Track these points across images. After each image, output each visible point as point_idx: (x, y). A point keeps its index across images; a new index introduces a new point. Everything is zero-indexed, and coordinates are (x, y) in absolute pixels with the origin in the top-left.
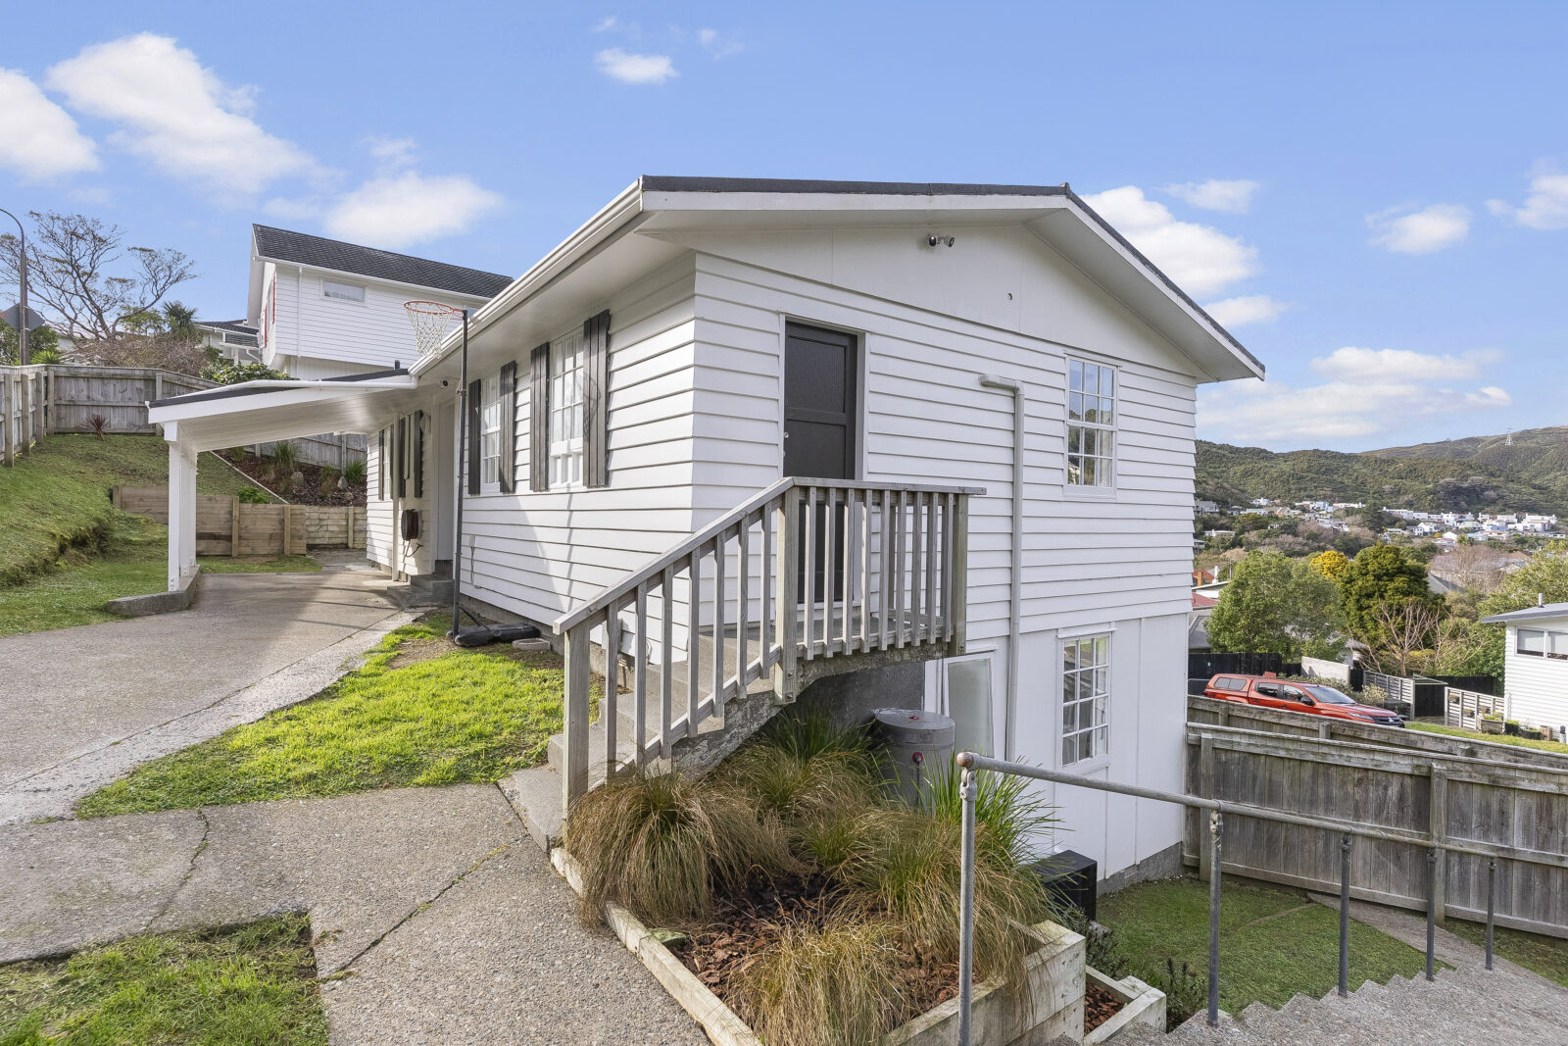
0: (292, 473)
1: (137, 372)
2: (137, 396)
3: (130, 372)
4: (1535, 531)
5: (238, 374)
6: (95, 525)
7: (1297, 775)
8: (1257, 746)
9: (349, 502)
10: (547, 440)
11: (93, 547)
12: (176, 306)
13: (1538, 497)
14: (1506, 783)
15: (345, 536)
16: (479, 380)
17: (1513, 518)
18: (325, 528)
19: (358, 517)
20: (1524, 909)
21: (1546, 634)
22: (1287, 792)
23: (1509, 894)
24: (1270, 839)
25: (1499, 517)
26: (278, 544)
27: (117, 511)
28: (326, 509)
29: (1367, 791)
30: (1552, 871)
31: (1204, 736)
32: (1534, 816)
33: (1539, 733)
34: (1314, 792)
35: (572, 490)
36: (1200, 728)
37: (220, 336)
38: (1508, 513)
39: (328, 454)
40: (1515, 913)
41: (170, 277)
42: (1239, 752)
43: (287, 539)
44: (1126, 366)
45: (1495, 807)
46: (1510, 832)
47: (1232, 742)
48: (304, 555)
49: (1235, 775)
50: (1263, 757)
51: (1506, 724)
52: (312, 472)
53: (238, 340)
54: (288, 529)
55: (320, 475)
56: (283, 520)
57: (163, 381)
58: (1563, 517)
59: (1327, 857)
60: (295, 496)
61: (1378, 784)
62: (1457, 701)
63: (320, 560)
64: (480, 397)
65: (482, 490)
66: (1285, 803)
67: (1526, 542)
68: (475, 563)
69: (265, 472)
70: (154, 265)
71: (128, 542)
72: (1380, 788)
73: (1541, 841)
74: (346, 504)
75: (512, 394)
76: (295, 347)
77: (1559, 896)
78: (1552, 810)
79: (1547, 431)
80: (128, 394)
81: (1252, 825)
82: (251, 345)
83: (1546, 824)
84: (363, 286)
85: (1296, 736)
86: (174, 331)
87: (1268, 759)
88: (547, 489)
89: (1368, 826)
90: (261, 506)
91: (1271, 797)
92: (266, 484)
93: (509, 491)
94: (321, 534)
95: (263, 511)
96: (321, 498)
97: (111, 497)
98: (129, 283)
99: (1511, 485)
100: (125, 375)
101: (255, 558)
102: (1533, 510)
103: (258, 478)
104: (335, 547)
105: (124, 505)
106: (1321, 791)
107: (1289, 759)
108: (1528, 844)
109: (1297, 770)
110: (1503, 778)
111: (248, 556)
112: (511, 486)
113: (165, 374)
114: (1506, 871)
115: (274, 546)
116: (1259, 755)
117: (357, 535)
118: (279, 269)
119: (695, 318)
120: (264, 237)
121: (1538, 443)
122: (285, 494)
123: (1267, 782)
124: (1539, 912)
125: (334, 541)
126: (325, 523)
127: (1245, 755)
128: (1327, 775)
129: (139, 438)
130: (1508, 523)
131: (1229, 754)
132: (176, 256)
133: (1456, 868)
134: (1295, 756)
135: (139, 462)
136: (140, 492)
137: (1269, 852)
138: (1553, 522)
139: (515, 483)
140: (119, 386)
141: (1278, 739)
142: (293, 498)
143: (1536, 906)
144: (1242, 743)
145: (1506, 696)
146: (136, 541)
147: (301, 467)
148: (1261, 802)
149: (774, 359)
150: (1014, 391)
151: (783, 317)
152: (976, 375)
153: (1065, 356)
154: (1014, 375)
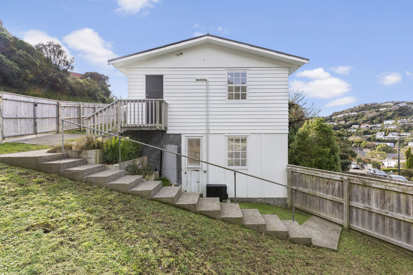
7: (312, 180)
14: (368, 184)
20: (377, 230)
22: (310, 185)
23: (371, 224)
24: (306, 199)
29: (329, 185)
30: (386, 217)
32: (379, 197)
34: (316, 185)
36: (291, 166)
40: (373, 231)
42: (298, 173)
44: (251, 69)
45: (366, 193)
46: (371, 202)
47: (296, 170)
49: (298, 180)
50: (304, 175)
59: (320, 205)
61: (332, 183)
66: (309, 188)
72: (333, 185)
73: (381, 206)
77: (388, 227)
78: (385, 195)
83: (383, 201)
89: (330, 196)
106: (318, 185)
108: (377, 207)
109: (312, 178)
110: (367, 183)
114: (370, 216)
116: (303, 173)
123: (305, 182)
124: (381, 232)
127: (300, 174)
128: (319, 180)
131: (296, 173)
133: (355, 213)
134: (310, 174)
137: (306, 203)
141: (307, 169)
143: (380, 230)
149: (143, 82)
150: (206, 80)
151: (145, 75)
152: (194, 79)
153: (225, 70)
154: (205, 77)
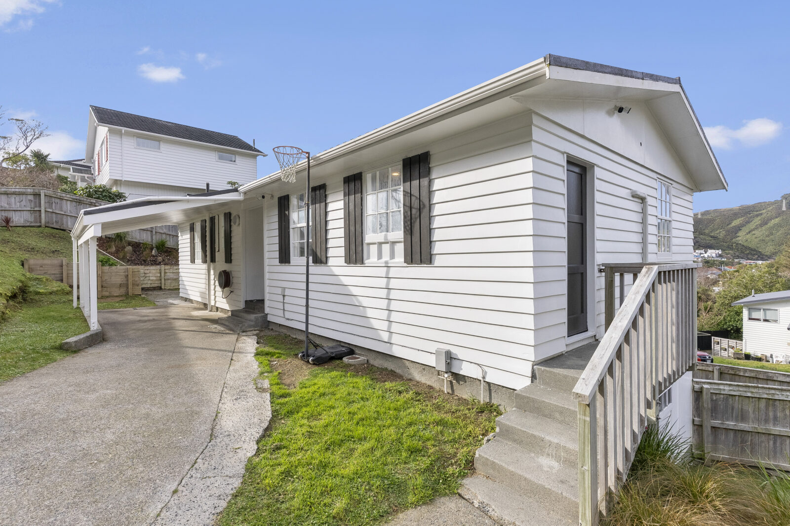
0: (125, 247)
1: (29, 190)
2: (29, 204)
3: (24, 190)
4: (713, 257)
5: (89, 191)
6: (21, 284)
7: (757, 406)
8: (734, 391)
9: (160, 263)
10: (362, 233)
11: (20, 299)
12: (38, 152)
13: (713, 242)
15: (159, 282)
16: (288, 195)
17: (703, 251)
18: (148, 278)
19: (167, 271)
21: (762, 310)
22: (751, 415)
24: (742, 441)
25: (697, 251)
26: (125, 289)
27: (28, 274)
28: (148, 267)
31: (705, 386)
33: (761, 358)
34: (767, 414)
35: (389, 265)
36: (702, 382)
37: (69, 169)
38: (701, 249)
39: (145, 235)
41: (34, 135)
42: (723, 394)
43: (130, 286)
44: (675, 185)
47: (720, 389)
48: (140, 295)
49: (722, 407)
50: (737, 397)
51: (745, 355)
52: (137, 246)
53: (80, 171)
54: (130, 281)
55: (141, 248)
56: (128, 275)
57: (45, 195)
58: (724, 250)
59: (775, 449)
60: (129, 261)
62: (718, 344)
63: (150, 298)
64: (289, 205)
65: (291, 262)
66: (751, 421)
67: (709, 262)
68: (286, 305)
69: (110, 247)
70: (24, 129)
71: (38, 293)
74: (159, 264)
75: (324, 203)
76: (121, 175)
79: (715, 211)
80: (23, 203)
81: (732, 434)
82: (88, 174)
84: (159, 140)
85: (756, 385)
86: (37, 166)
87: (740, 398)
88: (363, 263)
90: (114, 267)
91: (743, 417)
92: (111, 254)
93: (321, 262)
94: (145, 282)
95: (116, 271)
96: (144, 261)
97: (23, 265)
98: (9, 139)
99: (701, 236)
100: (21, 192)
101: (112, 298)
102: (711, 247)
103: (106, 250)
104: (154, 289)
105: (31, 270)
106: (771, 414)
107: (752, 397)
109: (757, 403)
111: (107, 297)
112: (324, 259)
113: (46, 191)
115: (123, 291)
116: (735, 396)
117: (167, 281)
118: (110, 131)
119: (533, 156)
120: (98, 112)
121: (712, 216)
122: (123, 259)
123: (740, 409)
125: (153, 285)
126: (148, 275)
127: (727, 396)
128: (774, 405)
129: (32, 229)
130: (701, 254)
131: (718, 395)
132: (37, 124)
134: (756, 395)
135: (34, 243)
136: (40, 262)
137: (742, 448)
138: (720, 253)
139: (327, 258)
140: (18, 198)
141: (746, 386)
142: (128, 262)
144: (726, 389)
145: (744, 341)
146: (43, 292)
147: (130, 244)
148: (737, 421)
149: (562, 182)
150: (643, 200)
151: (565, 155)
152: (629, 191)
153: (657, 178)
154: (642, 190)
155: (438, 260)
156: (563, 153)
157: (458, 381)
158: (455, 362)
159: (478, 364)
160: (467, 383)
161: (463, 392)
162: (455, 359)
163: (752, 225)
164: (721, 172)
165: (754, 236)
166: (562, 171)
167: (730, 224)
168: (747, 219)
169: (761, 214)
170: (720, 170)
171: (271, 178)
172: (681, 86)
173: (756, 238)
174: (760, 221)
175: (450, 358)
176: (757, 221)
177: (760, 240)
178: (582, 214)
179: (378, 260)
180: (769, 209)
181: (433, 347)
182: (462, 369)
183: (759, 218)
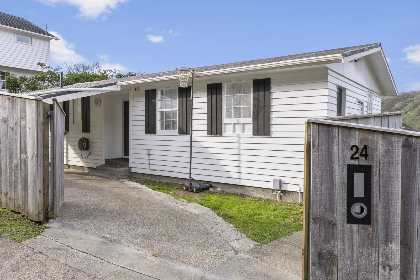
10: (221, 117)
16: (155, 90)
35: (240, 136)
44: (374, 93)
64: (155, 96)
65: (157, 133)
68: (150, 161)
75: (189, 98)
88: (221, 134)
93: (186, 134)
112: (189, 132)
119: (328, 88)
149: (335, 99)
150: (362, 104)
151: (337, 86)
152: (357, 99)
153: (367, 91)
154: (362, 99)
155: (274, 134)
156: (336, 85)
157: (284, 194)
158: (283, 185)
159: (297, 185)
160: (290, 194)
161: (288, 199)
162: (283, 183)
163: (407, 108)
164: (396, 87)
165: (408, 116)
166: (336, 94)
167: (393, 106)
168: (404, 103)
169: (413, 100)
170: (395, 86)
171: (154, 80)
172: (381, 48)
173: (410, 117)
174: (412, 105)
175: (281, 183)
176: (410, 105)
177: (412, 119)
178: (340, 113)
179: (242, 133)
180: (418, 96)
181: (271, 179)
182: (287, 188)
183: (412, 103)
